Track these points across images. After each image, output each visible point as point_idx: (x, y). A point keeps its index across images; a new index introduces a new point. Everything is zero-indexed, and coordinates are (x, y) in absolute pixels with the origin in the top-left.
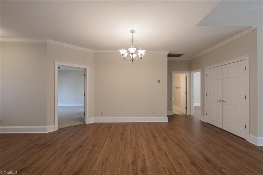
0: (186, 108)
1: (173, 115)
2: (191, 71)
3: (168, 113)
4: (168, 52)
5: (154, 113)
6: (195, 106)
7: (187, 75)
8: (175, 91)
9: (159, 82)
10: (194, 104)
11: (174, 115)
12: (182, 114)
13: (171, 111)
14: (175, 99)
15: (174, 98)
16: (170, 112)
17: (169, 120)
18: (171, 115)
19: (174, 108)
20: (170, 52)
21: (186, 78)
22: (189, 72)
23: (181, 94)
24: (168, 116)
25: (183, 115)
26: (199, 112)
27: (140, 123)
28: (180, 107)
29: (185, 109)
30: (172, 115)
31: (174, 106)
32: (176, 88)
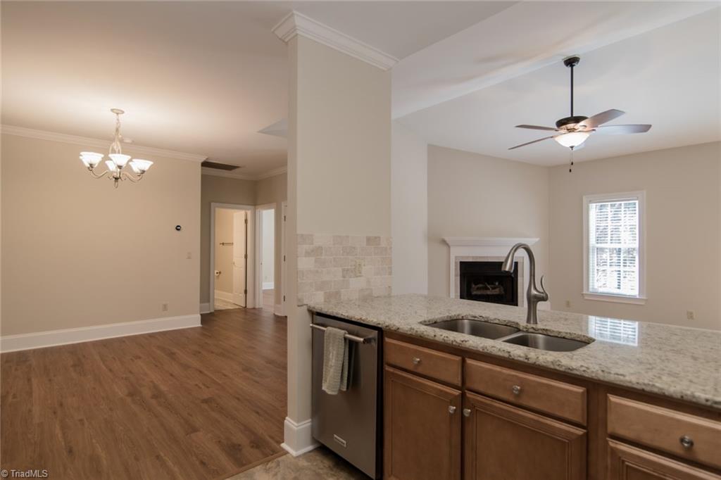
0: (246, 292)
1: (212, 311)
2: (257, 207)
3: (201, 309)
4: (203, 159)
5: (165, 307)
6: (264, 288)
7: (249, 213)
8: (219, 252)
9: (178, 230)
10: (264, 284)
11: (215, 311)
12: (237, 307)
13: (209, 301)
14: (220, 273)
15: (216, 272)
16: (207, 304)
17: (203, 321)
18: (208, 312)
19: (215, 297)
20: (207, 159)
21: (246, 221)
22: (253, 207)
23: (235, 260)
24: (201, 315)
25: (239, 309)
26: (272, 301)
27: (124, 337)
28: (232, 292)
29: (243, 295)
30: (211, 313)
31: (215, 291)
32: (223, 244)
